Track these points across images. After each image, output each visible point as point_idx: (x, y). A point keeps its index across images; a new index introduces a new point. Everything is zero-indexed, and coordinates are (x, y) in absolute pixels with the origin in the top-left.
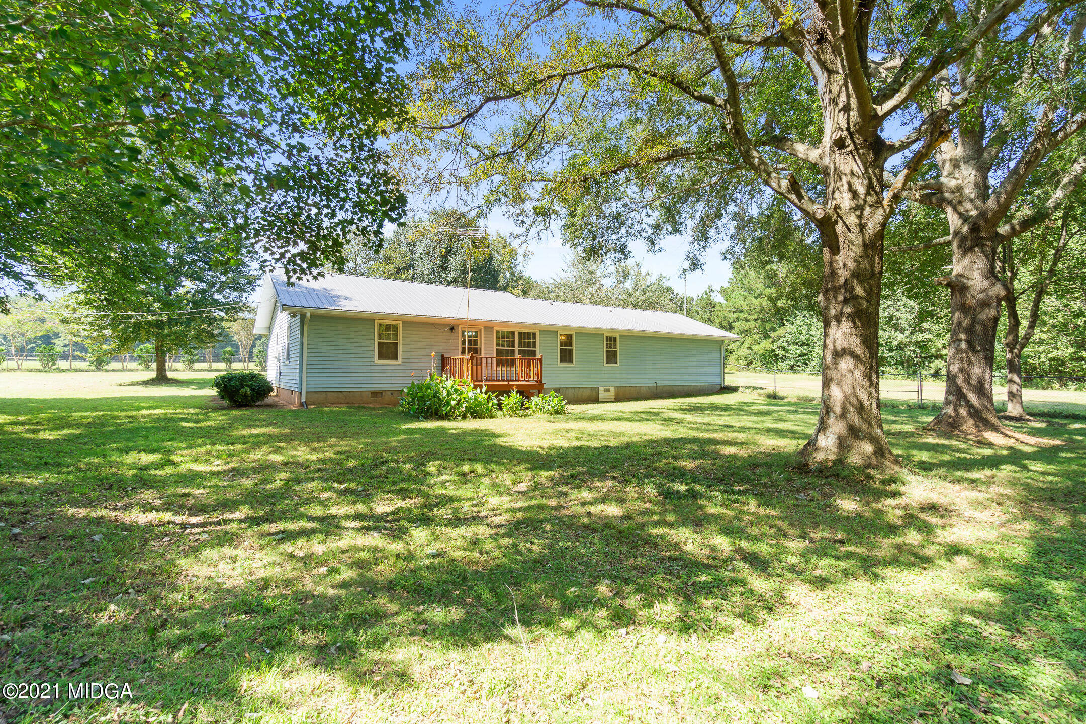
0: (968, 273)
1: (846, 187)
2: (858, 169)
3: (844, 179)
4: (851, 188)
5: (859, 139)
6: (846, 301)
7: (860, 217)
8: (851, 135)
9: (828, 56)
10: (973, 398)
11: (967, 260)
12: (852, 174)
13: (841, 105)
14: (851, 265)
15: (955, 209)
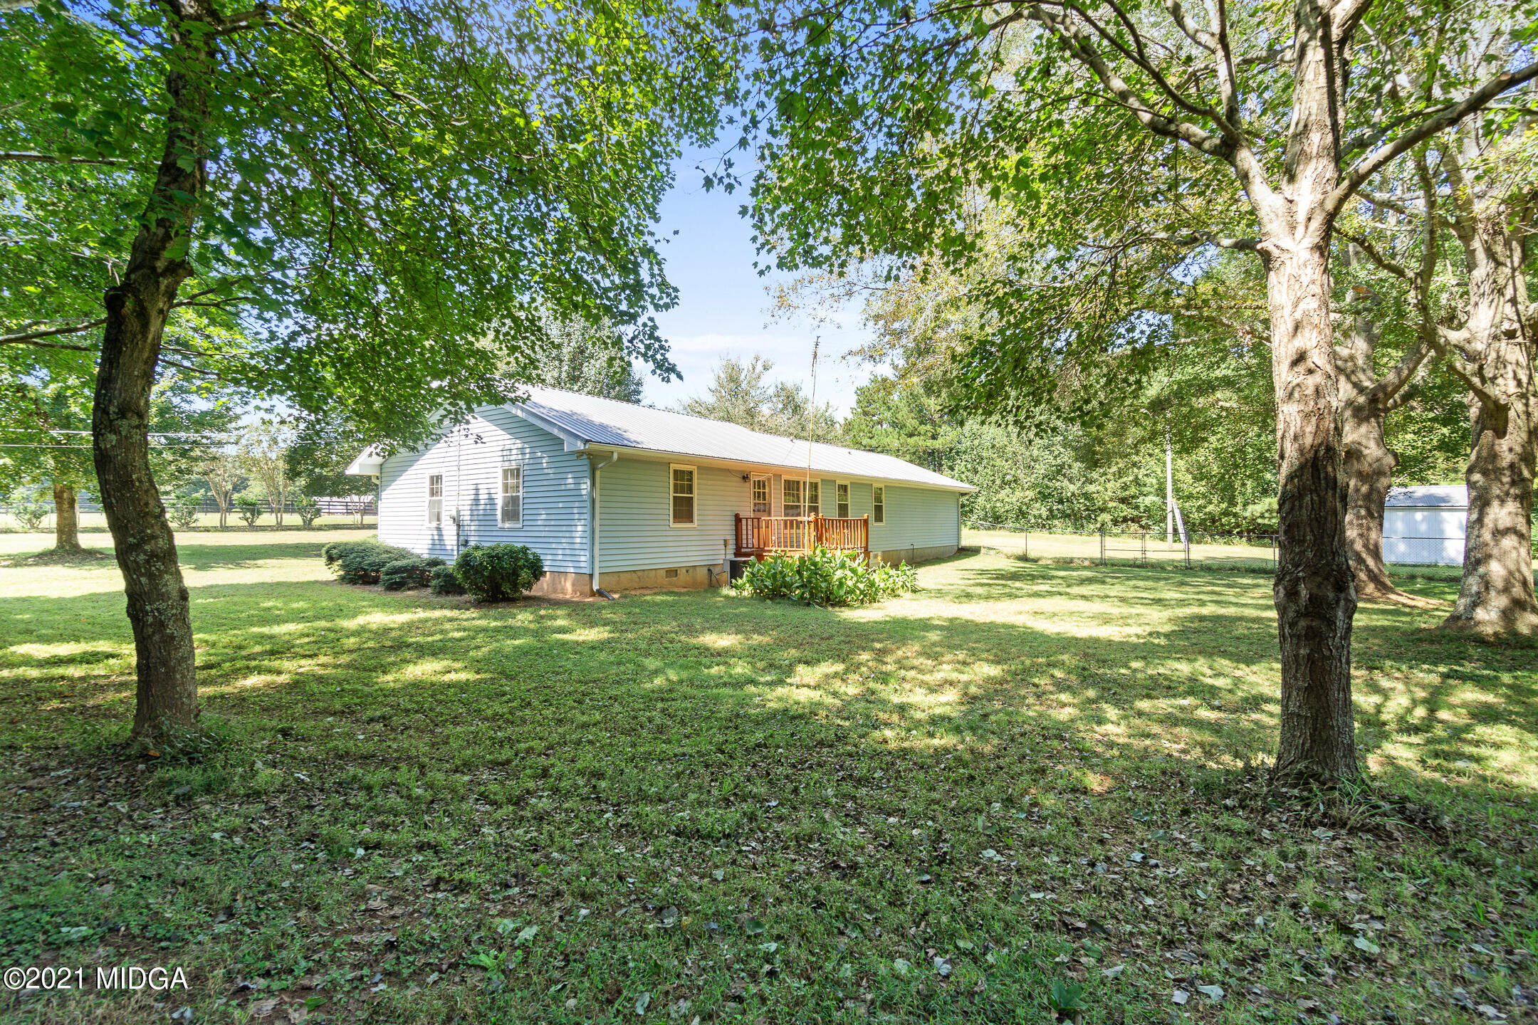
0: (1364, 442)
1: (1511, 375)
2: (1523, 360)
3: (1509, 368)
4: (1515, 377)
5: (1529, 333)
6: (1513, 483)
7: (1527, 405)
8: (1522, 327)
9: (1499, 249)
10: (1371, 562)
11: (1364, 429)
12: (1517, 363)
13: (1508, 297)
14: (1518, 449)
15: (1348, 378)
